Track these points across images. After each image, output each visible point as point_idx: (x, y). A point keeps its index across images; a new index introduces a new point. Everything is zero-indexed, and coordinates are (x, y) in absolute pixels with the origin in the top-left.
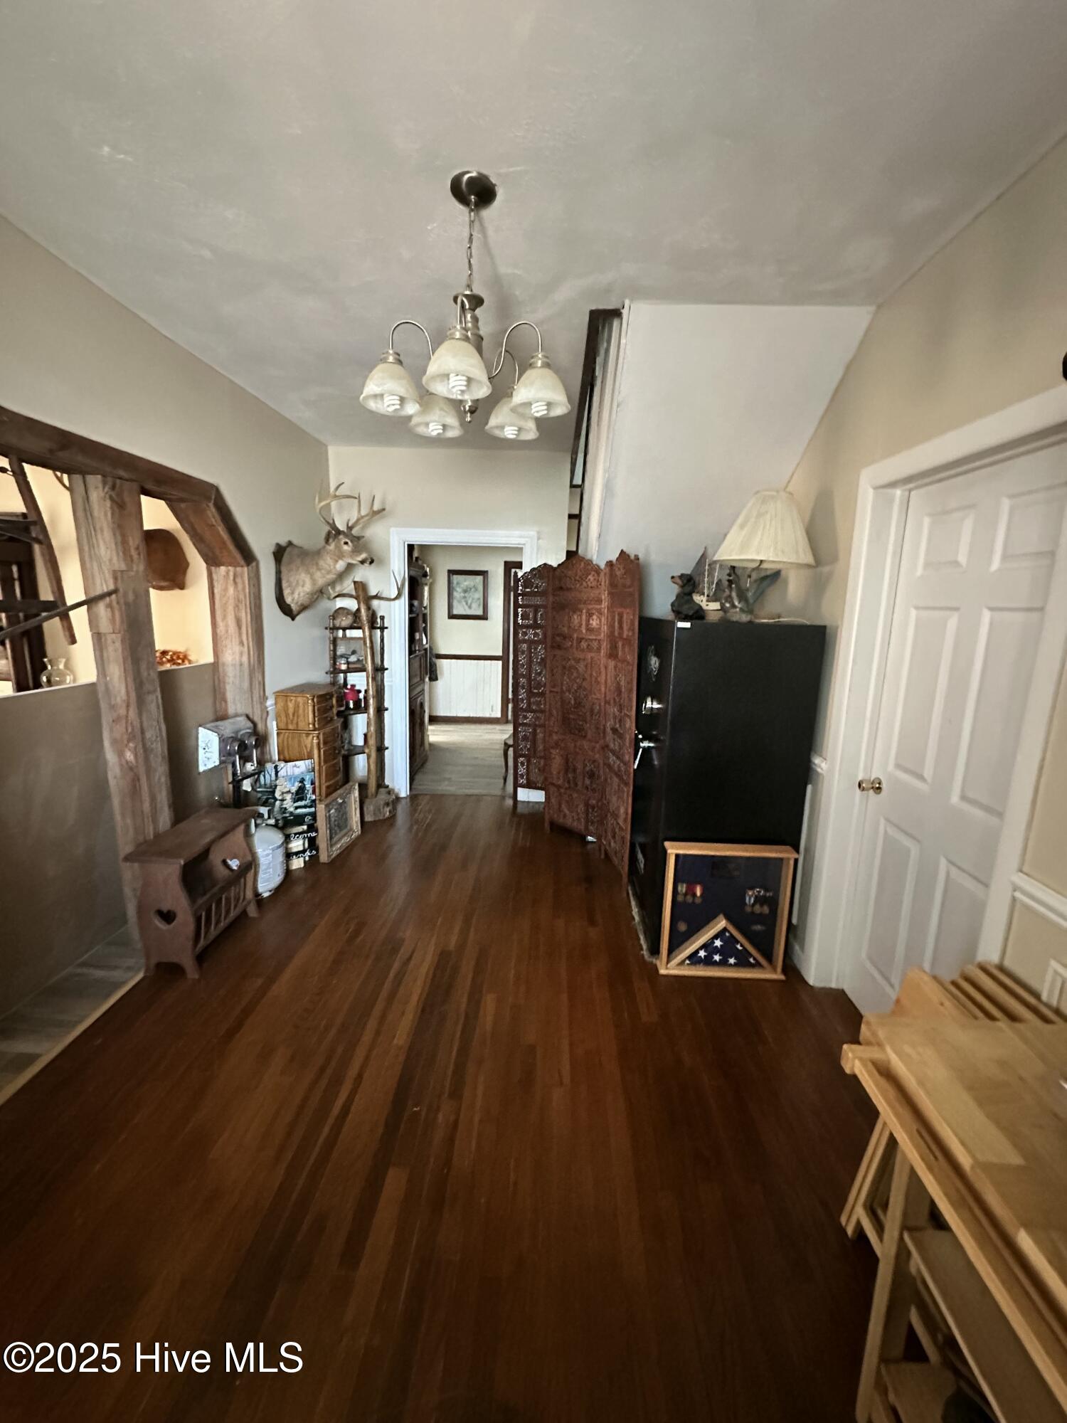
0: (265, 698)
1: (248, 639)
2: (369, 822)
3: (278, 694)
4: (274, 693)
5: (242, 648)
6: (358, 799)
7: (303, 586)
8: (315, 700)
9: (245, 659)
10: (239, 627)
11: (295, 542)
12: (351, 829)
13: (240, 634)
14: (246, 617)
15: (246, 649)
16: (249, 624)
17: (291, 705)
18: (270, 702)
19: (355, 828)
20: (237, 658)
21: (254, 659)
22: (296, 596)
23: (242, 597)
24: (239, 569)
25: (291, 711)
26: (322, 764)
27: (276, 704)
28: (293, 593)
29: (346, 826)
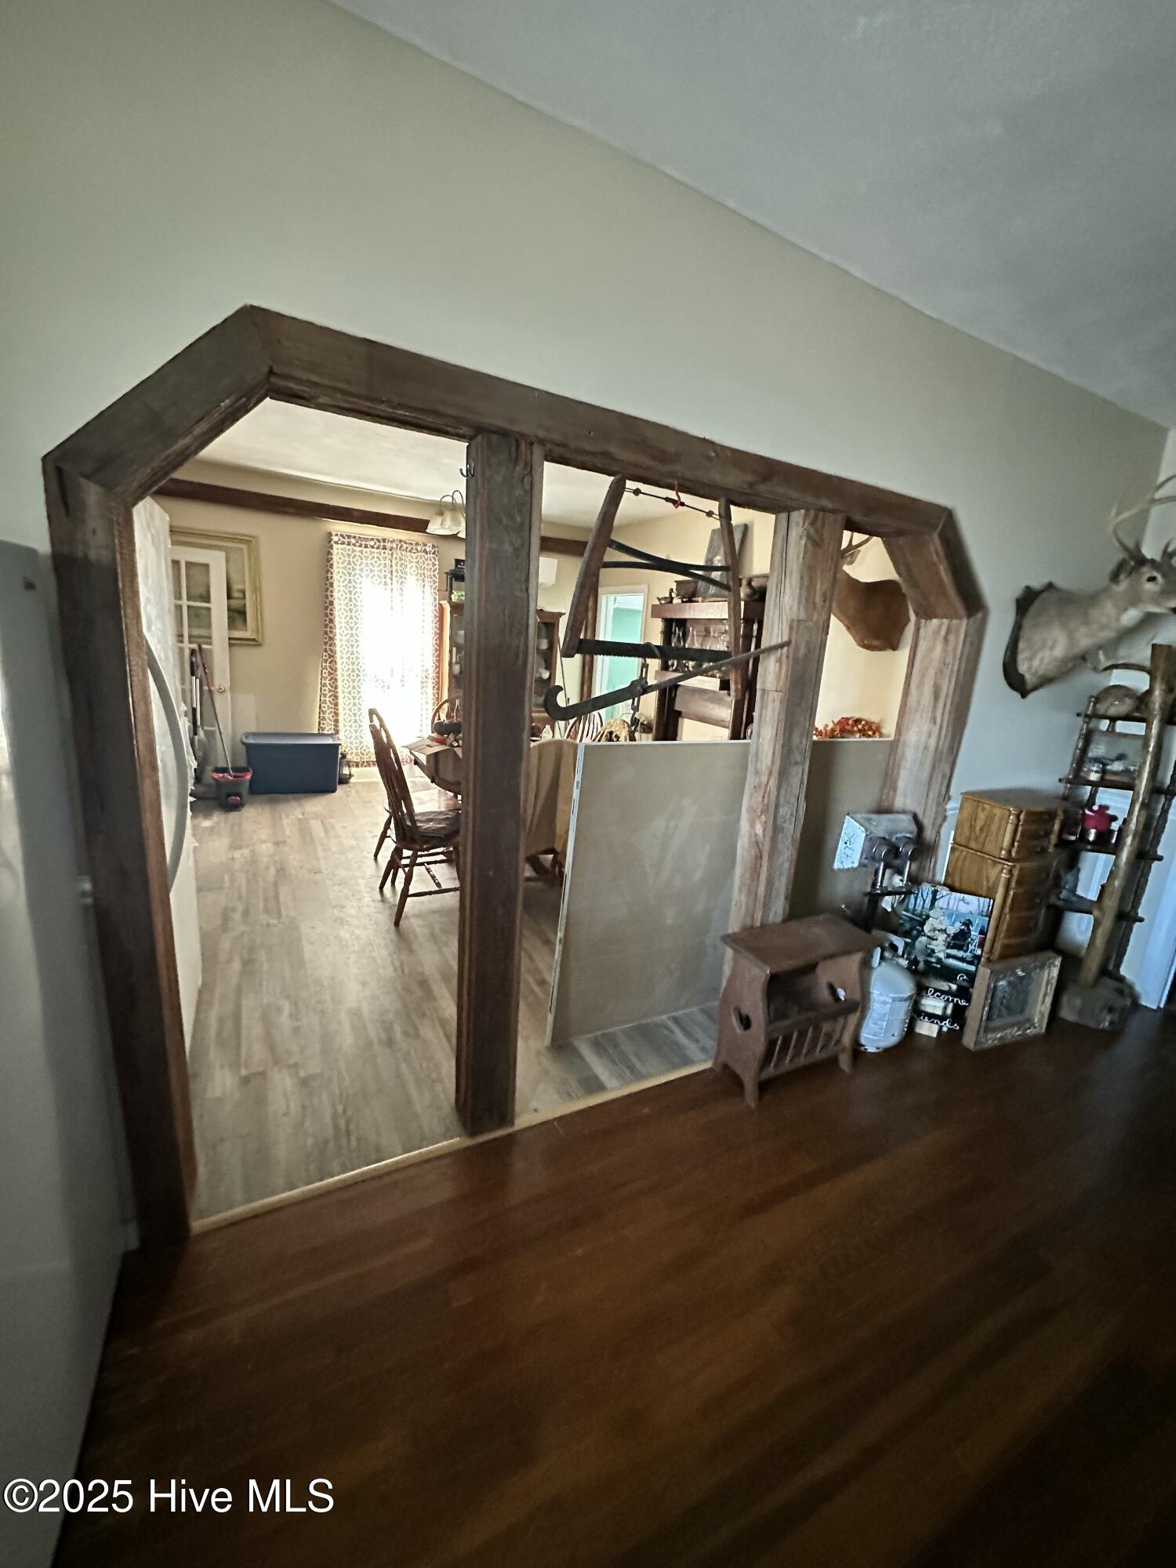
0: (947, 797)
1: (943, 714)
2: (1065, 1021)
3: (966, 796)
4: (962, 794)
5: (932, 725)
6: (1054, 982)
7: (1052, 648)
8: (1022, 817)
9: (932, 742)
10: (936, 697)
11: (1059, 582)
12: (1030, 1020)
13: (935, 707)
14: (947, 687)
15: (938, 727)
16: (950, 695)
17: (982, 816)
18: (953, 806)
19: (1036, 1020)
20: (923, 739)
21: (945, 744)
22: (1036, 663)
23: (949, 660)
24: (955, 622)
25: (979, 824)
26: (1007, 910)
27: (961, 808)
28: (1031, 659)
29: (1022, 1011)
